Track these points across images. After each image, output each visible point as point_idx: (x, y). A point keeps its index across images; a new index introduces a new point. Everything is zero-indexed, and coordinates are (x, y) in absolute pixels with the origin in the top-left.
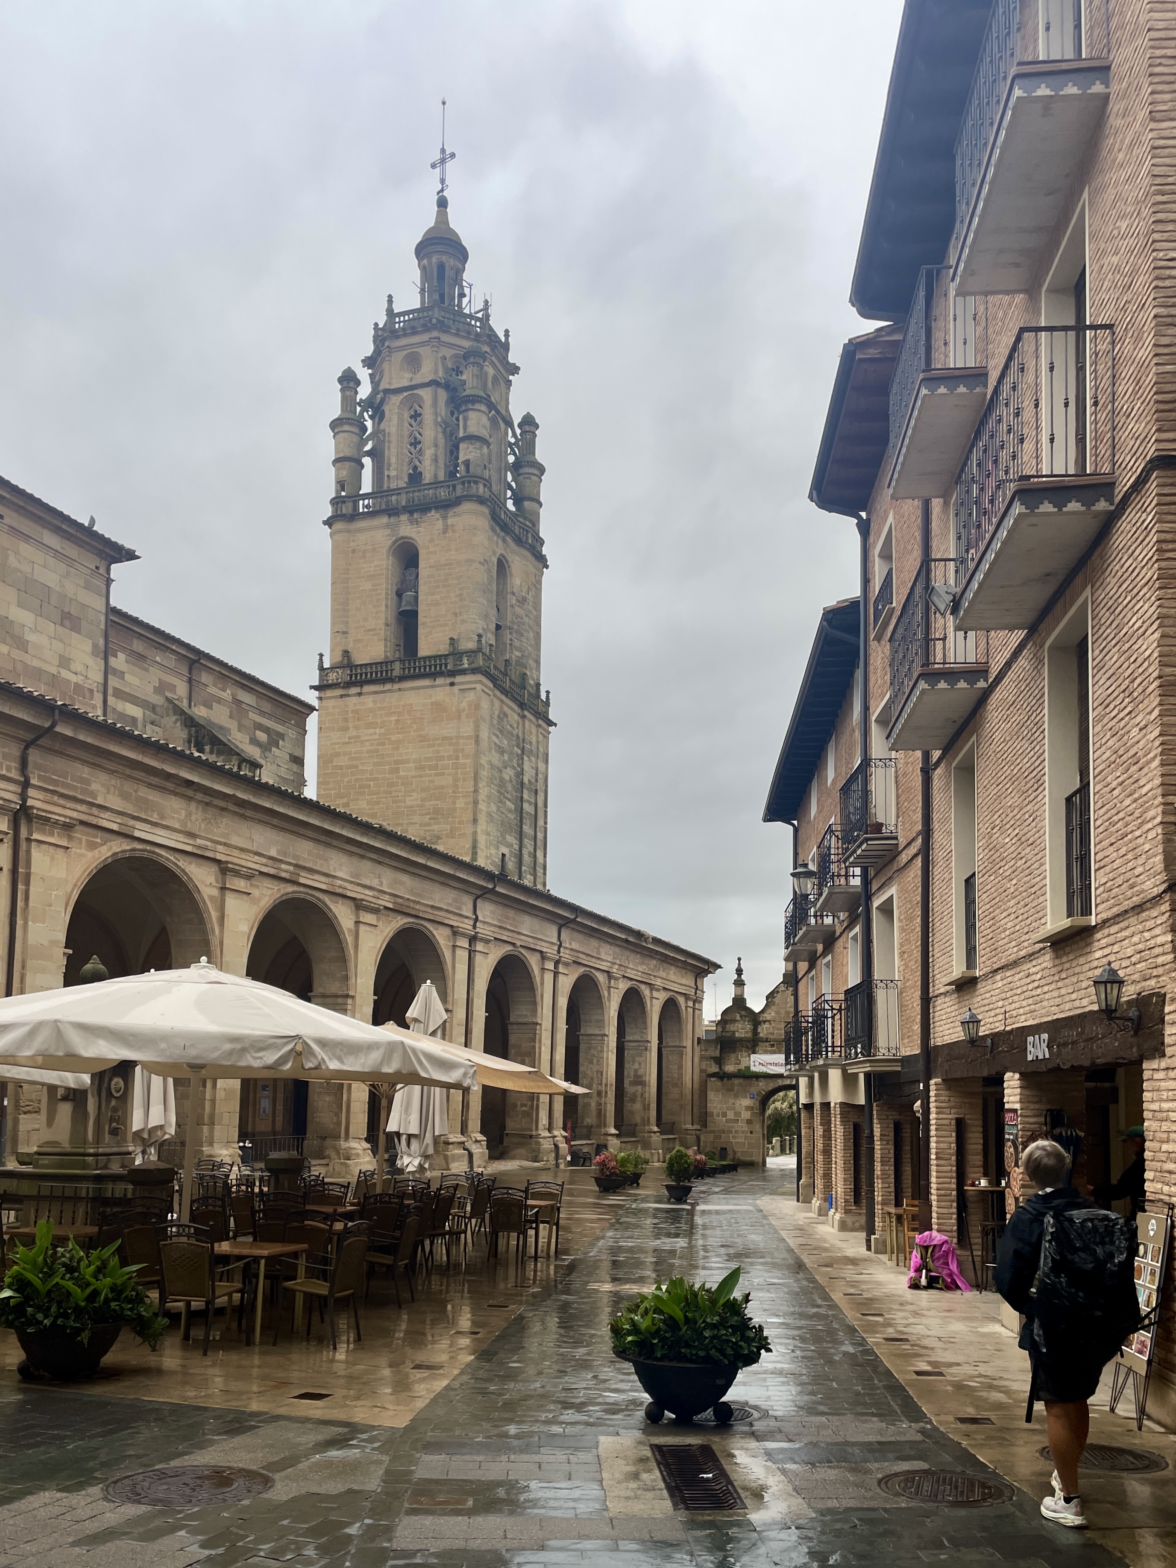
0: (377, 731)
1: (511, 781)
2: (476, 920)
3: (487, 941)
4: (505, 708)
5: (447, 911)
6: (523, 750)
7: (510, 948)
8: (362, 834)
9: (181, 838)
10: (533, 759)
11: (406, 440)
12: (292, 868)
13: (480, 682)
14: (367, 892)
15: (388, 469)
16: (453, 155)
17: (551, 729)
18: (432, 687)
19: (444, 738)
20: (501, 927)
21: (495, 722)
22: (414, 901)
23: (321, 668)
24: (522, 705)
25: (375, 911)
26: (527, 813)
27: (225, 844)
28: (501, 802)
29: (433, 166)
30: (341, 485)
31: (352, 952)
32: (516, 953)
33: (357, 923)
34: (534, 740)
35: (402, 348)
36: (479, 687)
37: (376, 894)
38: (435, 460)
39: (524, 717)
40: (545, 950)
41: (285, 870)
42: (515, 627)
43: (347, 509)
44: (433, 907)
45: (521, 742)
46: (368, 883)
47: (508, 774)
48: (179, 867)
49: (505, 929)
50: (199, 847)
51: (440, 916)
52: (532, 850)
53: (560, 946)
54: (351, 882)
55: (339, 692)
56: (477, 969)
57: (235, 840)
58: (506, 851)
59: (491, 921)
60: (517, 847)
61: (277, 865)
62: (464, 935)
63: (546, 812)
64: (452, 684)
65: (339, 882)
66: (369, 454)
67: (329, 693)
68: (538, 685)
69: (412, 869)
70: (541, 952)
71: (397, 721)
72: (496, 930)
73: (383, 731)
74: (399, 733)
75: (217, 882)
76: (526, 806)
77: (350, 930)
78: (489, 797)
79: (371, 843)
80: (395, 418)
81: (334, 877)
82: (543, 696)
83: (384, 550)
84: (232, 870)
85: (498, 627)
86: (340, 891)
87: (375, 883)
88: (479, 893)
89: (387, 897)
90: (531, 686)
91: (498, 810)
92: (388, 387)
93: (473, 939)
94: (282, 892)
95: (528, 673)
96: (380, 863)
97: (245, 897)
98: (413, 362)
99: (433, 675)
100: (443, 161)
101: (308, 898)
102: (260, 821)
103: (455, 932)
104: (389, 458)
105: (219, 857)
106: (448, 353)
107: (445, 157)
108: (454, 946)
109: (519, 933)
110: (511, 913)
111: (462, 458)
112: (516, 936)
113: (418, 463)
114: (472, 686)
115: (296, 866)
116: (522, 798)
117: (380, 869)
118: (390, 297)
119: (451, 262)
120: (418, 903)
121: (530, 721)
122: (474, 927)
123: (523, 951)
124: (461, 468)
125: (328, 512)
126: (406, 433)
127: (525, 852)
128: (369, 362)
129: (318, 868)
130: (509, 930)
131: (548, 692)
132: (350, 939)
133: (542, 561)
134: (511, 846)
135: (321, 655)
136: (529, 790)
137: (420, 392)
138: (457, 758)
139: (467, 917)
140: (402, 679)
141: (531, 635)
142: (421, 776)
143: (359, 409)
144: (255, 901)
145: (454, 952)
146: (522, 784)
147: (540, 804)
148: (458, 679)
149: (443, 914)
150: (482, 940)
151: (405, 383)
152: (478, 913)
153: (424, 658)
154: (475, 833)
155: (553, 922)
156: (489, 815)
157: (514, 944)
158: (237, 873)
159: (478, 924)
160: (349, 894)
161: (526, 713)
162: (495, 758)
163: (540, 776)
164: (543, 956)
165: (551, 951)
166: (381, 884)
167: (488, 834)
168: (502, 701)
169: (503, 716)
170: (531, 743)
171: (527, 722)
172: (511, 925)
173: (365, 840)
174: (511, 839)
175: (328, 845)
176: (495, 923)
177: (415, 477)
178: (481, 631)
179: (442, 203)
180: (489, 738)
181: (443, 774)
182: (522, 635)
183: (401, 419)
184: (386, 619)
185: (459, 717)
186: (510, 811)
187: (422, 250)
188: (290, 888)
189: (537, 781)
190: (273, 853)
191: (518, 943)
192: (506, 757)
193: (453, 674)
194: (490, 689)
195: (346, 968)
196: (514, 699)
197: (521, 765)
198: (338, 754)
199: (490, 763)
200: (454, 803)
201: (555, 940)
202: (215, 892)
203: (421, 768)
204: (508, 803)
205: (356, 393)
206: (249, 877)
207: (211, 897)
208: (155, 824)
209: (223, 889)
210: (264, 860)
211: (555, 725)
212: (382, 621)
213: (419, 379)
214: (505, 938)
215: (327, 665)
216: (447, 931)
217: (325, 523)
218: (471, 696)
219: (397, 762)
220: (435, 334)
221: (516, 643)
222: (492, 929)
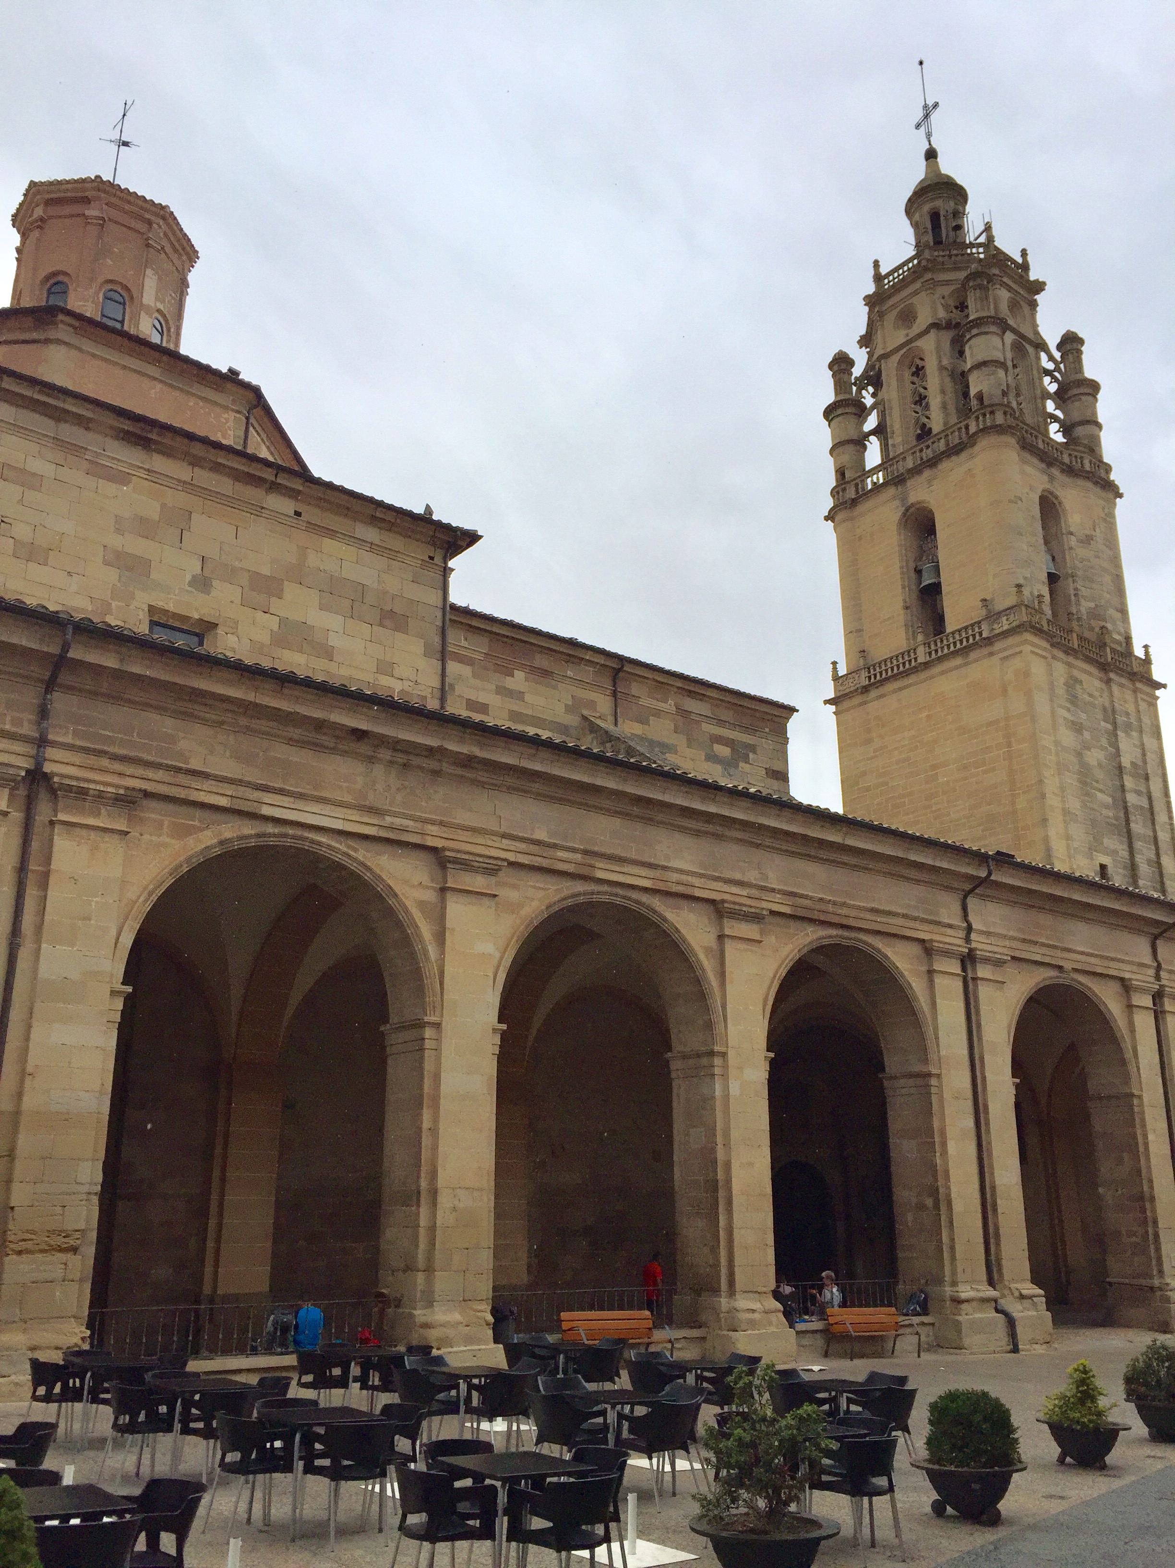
0: (907, 734)
1: (1100, 765)
2: (969, 929)
3: (999, 963)
4: (1076, 673)
5: (905, 916)
6: (1115, 724)
7: (1053, 973)
8: (703, 799)
9: (355, 816)
10: (1135, 734)
11: (909, 400)
12: (578, 857)
13: (1026, 641)
14: (734, 890)
15: (892, 437)
16: (936, 105)
17: (1158, 693)
18: (966, 664)
19: (990, 724)
20: (1024, 941)
21: (1061, 691)
22: (835, 903)
23: (836, 678)
24: (1104, 667)
25: (756, 918)
26: (1137, 807)
27: (441, 824)
28: (1087, 794)
29: (918, 126)
30: (841, 473)
31: (714, 982)
32: (1067, 982)
33: (721, 937)
34: (1131, 708)
35: (894, 306)
36: (1027, 648)
37: (754, 892)
38: (944, 407)
39: (1108, 681)
40: (1127, 976)
41: (566, 860)
42: (1080, 573)
43: (851, 493)
44: (873, 910)
45: (1110, 714)
46: (738, 876)
47: (1095, 757)
48: (355, 860)
49: (1036, 943)
50: (391, 828)
51: (895, 925)
52: (1153, 856)
53: (1159, 968)
54: (701, 876)
55: (857, 700)
56: (984, 1008)
57: (463, 817)
58: (1106, 860)
59: (1004, 932)
60: (1125, 854)
61: (550, 852)
62: (947, 953)
63: (1168, 804)
64: (991, 654)
65: (675, 877)
66: (873, 432)
67: (846, 704)
68: (1128, 639)
69: (823, 854)
70: (1122, 980)
71: (929, 717)
72: (1015, 944)
73: (913, 733)
74: (932, 731)
75: (432, 880)
76: (1131, 798)
77: (708, 950)
78: (1062, 789)
79: (726, 812)
80: (894, 383)
81: (665, 868)
82: (1139, 652)
83: (894, 527)
84: (455, 861)
85: (1052, 578)
86: (681, 889)
87: (752, 876)
88: (967, 887)
89: (778, 897)
90: (1119, 643)
91: (1084, 805)
92: (882, 352)
93: (968, 959)
94: (566, 893)
95: (1109, 626)
96: (758, 846)
97: (486, 901)
98: (907, 317)
99: (965, 651)
100: (927, 116)
101: (618, 901)
102: (511, 789)
103: (928, 950)
104: (892, 426)
105: (430, 842)
106: (947, 290)
107: (928, 111)
108: (931, 972)
109: (1069, 950)
110: (1046, 919)
111: (973, 392)
112: (1059, 953)
113: (926, 420)
114: (1017, 650)
115: (586, 852)
116: (1123, 786)
117: (758, 855)
118: (876, 264)
119: (944, 205)
120: (844, 904)
121: (1121, 686)
122: (968, 940)
123: (1082, 978)
124: (974, 403)
125: (829, 503)
126: (909, 393)
127: (1138, 858)
128: (865, 341)
129: (634, 856)
130: (1043, 945)
131: (1146, 647)
132: (708, 965)
133: (1112, 490)
134: (1114, 852)
135: (834, 663)
136: (1135, 776)
137: (919, 343)
138: (1009, 745)
139: (950, 926)
140: (926, 665)
141: (1107, 579)
142: (965, 779)
143: (854, 388)
144: (513, 908)
145: (931, 981)
146: (1120, 768)
147: (1156, 793)
148: (998, 646)
149: (900, 921)
150: (986, 960)
151: (902, 340)
152: (971, 918)
153: (953, 633)
154: (1046, 840)
155: (1139, 932)
156: (1066, 812)
157: (1060, 968)
158: (465, 865)
159: (973, 936)
160: (698, 893)
161: (1112, 675)
162: (1068, 738)
163: (1149, 755)
164: (1126, 986)
165: (1143, 978)
166: (766, 877)
167: (1068, 838)
168: (1069, 665)
169: (1072, 683)
170: (1127, 714)
171: (1115, 689)
172: (1047, 938)
173: (712, 809)
174: (1115, 843)
175: (649, 821)
176: (1016, 934)
177: (924, 433)
178: (1022, 581)
179: (931, 155)
180: (1053, 713)
181: (994, 769)
182: (1092, 581)
183: (900, 379)
184: (905, 601)
185: (1005, 691)
186: (1107, 807)
187: (911, 207)
188: (580, 887)
189: (1145, 762)
190: (541, 835)
191: (1068, 966)
192: (1087, 735)
193: (989, 641)
194: (1045, 649)
195: (707, 1009)
196: (1088, 660)
197: (1115, 744)
198: (864, 774)
199: (1057, 743)
200: (1013, 803)
201: (1148, 959)
202: (430, 896)
203: (965, 767)
204: (1099, 795)
205: (851, 374)
206: (492, 871)
207: (421, 904)
208: (301, 796)
209: (443, 890)
210: (522, 846)
211: (1164, 686)
212: (899, 605)
213: (916, 330)
214: (1038, 958)
215: (842, 670)
216: (915, 949)
217: (827, 518)
218: (1017, 663)
219: (934, 767)
220: (928, 276)
221: (1084, 592)
222: (1007, 943)
